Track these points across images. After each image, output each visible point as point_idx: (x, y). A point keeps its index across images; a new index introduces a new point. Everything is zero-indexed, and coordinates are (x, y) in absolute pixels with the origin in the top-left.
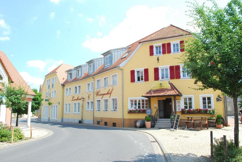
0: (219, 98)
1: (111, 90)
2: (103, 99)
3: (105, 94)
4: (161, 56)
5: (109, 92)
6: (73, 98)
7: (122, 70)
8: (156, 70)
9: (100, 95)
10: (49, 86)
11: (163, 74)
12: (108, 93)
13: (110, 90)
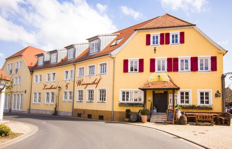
0: (218, 94)
1: (98, 80)
2: (87, 89)
3: (90, 84)
4: (159, 46)
5: (96, 82)
6: (45, 87)
7: (113, 58)
8: (153, 61)
9: (83, 84)
10: (11, 71)
11: (159, 66)
12: (94, 83)
13: (96, 79)
